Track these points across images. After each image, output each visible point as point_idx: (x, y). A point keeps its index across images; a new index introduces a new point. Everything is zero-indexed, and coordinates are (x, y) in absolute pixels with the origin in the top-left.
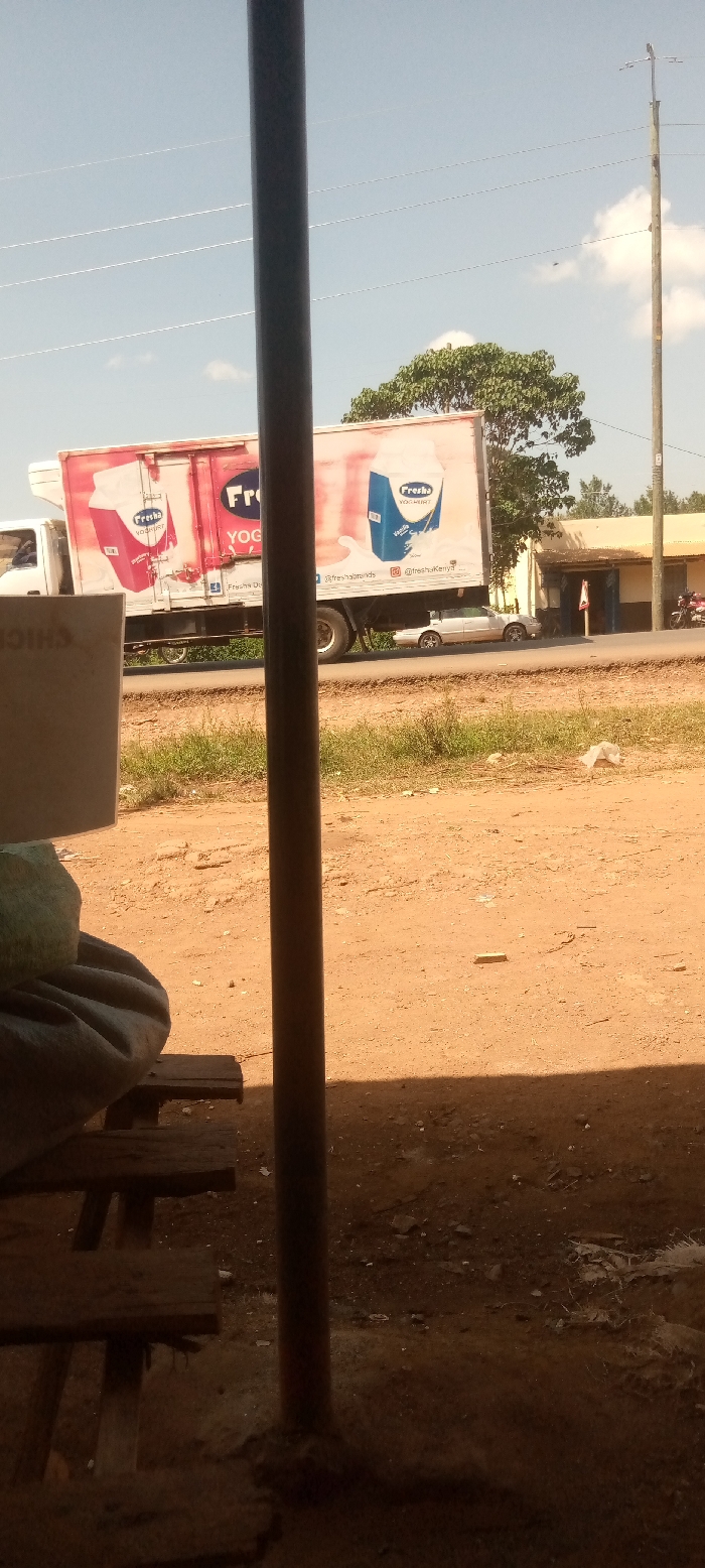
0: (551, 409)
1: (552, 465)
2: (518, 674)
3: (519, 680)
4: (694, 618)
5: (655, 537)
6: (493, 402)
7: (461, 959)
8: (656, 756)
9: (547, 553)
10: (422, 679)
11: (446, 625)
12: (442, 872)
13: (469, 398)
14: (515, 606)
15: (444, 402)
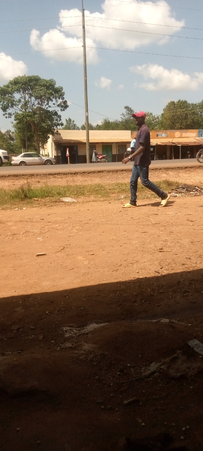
0: (56, 96)
1: (56, 113)
2: (49, 174)
5: (87, 137)
6: (38, 93)
7: (33, 255)
8: (88, 198)
9: (56, 140)
10: (20, 175)
11: (27, 159)
12: (27, 231)
13: (31, 92)
15: (24, 92)
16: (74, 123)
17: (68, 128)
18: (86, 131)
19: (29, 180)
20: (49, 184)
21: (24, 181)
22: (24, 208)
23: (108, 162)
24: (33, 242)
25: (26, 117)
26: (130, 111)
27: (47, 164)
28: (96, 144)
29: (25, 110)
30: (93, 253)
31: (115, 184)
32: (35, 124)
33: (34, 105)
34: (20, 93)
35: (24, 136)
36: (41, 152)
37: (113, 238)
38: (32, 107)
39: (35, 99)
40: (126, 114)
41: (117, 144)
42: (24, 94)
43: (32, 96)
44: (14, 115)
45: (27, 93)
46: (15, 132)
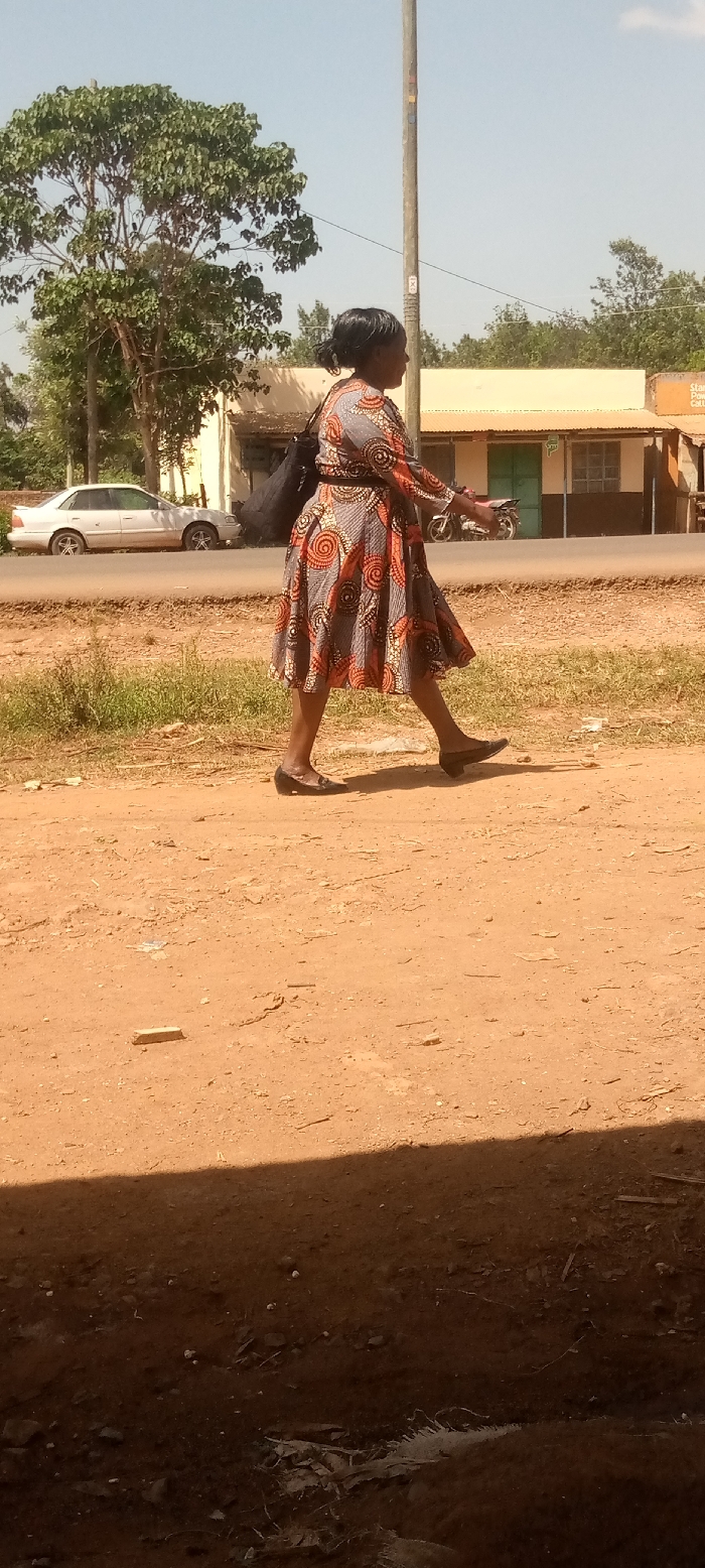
0: (254, 197)
1: (256, 281)
2: (204, 602)
3: (206, 610)
4: (465, 527)
5: (409, 401)
6: (164, 177)
7: (113, 1038)
9: (247, 415)
10: (55, 605)
11: (95, 522)
12: (85, 907)
13: (126, 168)
14: (200, 495)
15: (85, 172)
19: (103, 632)
20: (204, 653)
21: (75, 634)
22: (69, 780)
23: (517, 536)
24: (118, 967)
25: (94, 297)
26: (639, 267)
27: (193, 546)
28: (455, 439)
29: (92, 262)
30: (434, 1036)
31: (554, 657)
32: (136, 337)
33: (137, 236)
34: (69, 177)
35: (80, 397)
36: (164, 483)
37: (545, 955)
38: (127, 245)
39: (143, 207)
40: (618, 283)
41: (570, 442)
42: (88, 183)
43: (131, 192)
44: (33, 286)
45: (101, 174)
46: (31, 375)
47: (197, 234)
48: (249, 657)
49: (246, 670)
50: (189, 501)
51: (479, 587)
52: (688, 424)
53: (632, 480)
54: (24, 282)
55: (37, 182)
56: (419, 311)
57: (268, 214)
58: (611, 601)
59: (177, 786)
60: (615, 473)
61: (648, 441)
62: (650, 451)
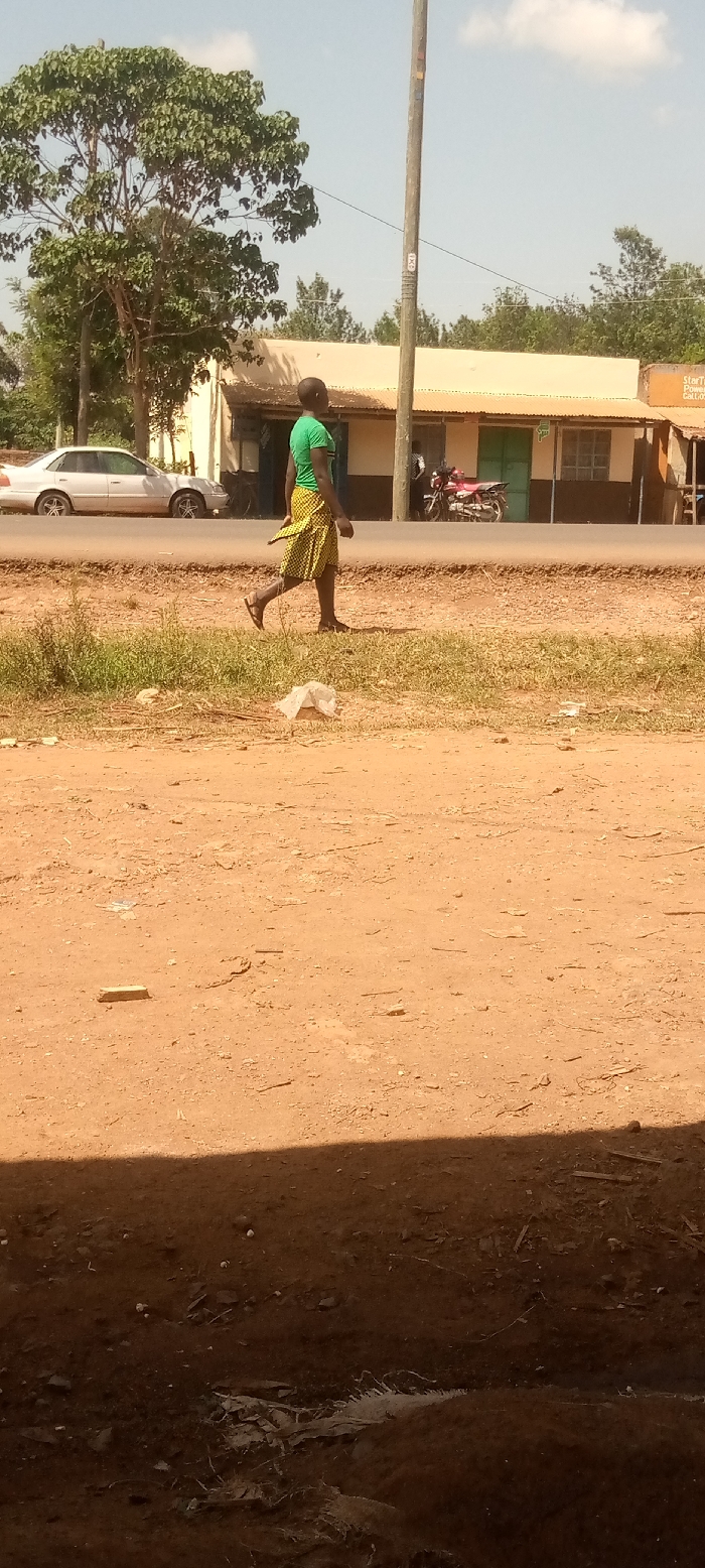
0: (256, 164)
1: (254, 250)
3: (190, 578)
4: (453, 507)
5: (402, 379)
6: (167, 141)
7: (78, 994)
8: (385, 708)
9: (241, 385)
10: (39, 565)
11: (82, 484)
12: (56, 865)
13: (129, 130)
14: (188, 463)
15: (89, 131)
16: (341, 305)
17: (305, 329)
18: (398, 348)
19: (84, 594)
20: (185, 619)
21: (58, 594)
22: (45, 740)
23: (505, 519)
24: (87, 925)
25: (89, 258)
26: (641, 259)
27: (180, 514)
28: (448, 419)
29: (90, 222)
30: (398, 1007)
31: (536, 642)
32: (132, 301)
33: (137, 198)
34: (72, 136)
35: (73, 359)
36: (154, 450)
37: (513, 932)
38: (127, 208)
39: (144, 168)
40: (620, 271)
41: (561, 429)
42: (91, 143)
43: (134, 155)
44: (30, 245)
45: (105, 135)
46: (24, 334)
47: (198, 199)
48: (231, 626)
49: (227, 638)
50: (178, 468)
51: (464, 567)
52: (680, 417)
53: (621, 470)
54: (23, 239)
55: (39, 140)
56: (416, 288)
57: (270, 183)
58: (594, 587)
59: (153, 750)
60: (605, 462)
61: (639, 433)
62: (640, 444)
